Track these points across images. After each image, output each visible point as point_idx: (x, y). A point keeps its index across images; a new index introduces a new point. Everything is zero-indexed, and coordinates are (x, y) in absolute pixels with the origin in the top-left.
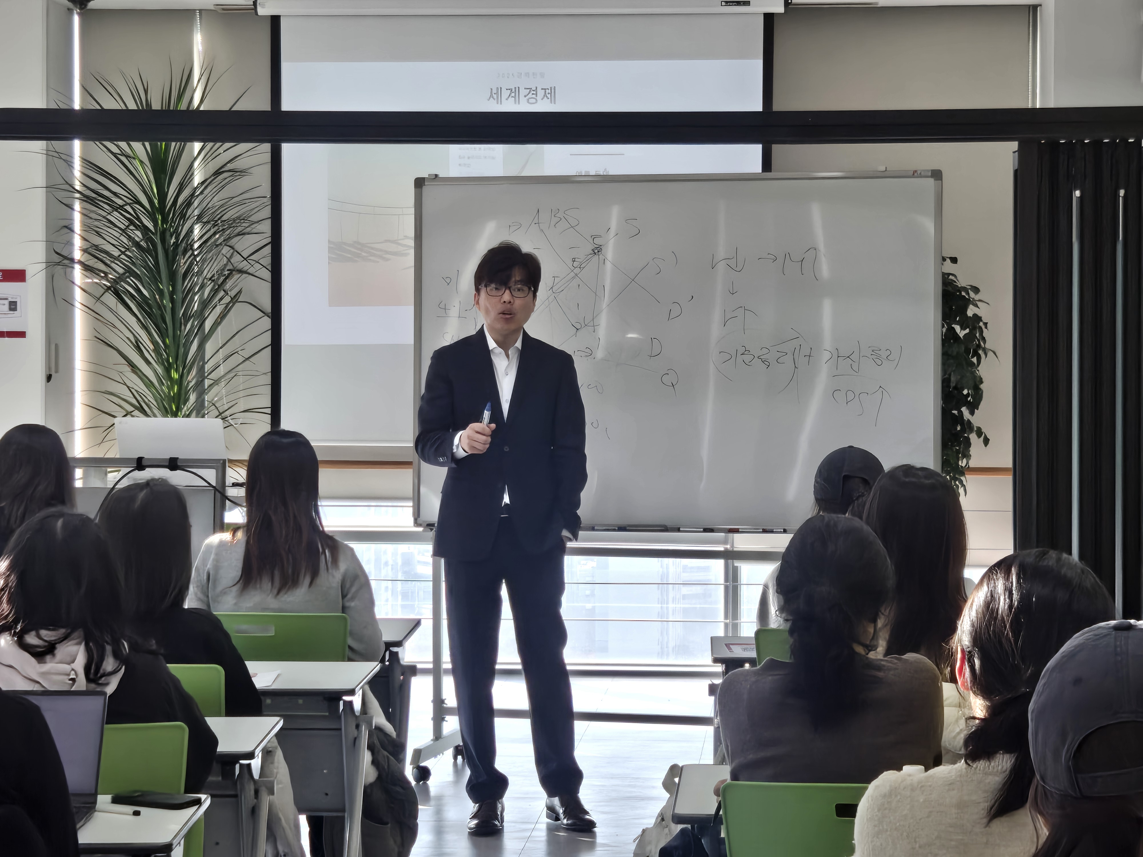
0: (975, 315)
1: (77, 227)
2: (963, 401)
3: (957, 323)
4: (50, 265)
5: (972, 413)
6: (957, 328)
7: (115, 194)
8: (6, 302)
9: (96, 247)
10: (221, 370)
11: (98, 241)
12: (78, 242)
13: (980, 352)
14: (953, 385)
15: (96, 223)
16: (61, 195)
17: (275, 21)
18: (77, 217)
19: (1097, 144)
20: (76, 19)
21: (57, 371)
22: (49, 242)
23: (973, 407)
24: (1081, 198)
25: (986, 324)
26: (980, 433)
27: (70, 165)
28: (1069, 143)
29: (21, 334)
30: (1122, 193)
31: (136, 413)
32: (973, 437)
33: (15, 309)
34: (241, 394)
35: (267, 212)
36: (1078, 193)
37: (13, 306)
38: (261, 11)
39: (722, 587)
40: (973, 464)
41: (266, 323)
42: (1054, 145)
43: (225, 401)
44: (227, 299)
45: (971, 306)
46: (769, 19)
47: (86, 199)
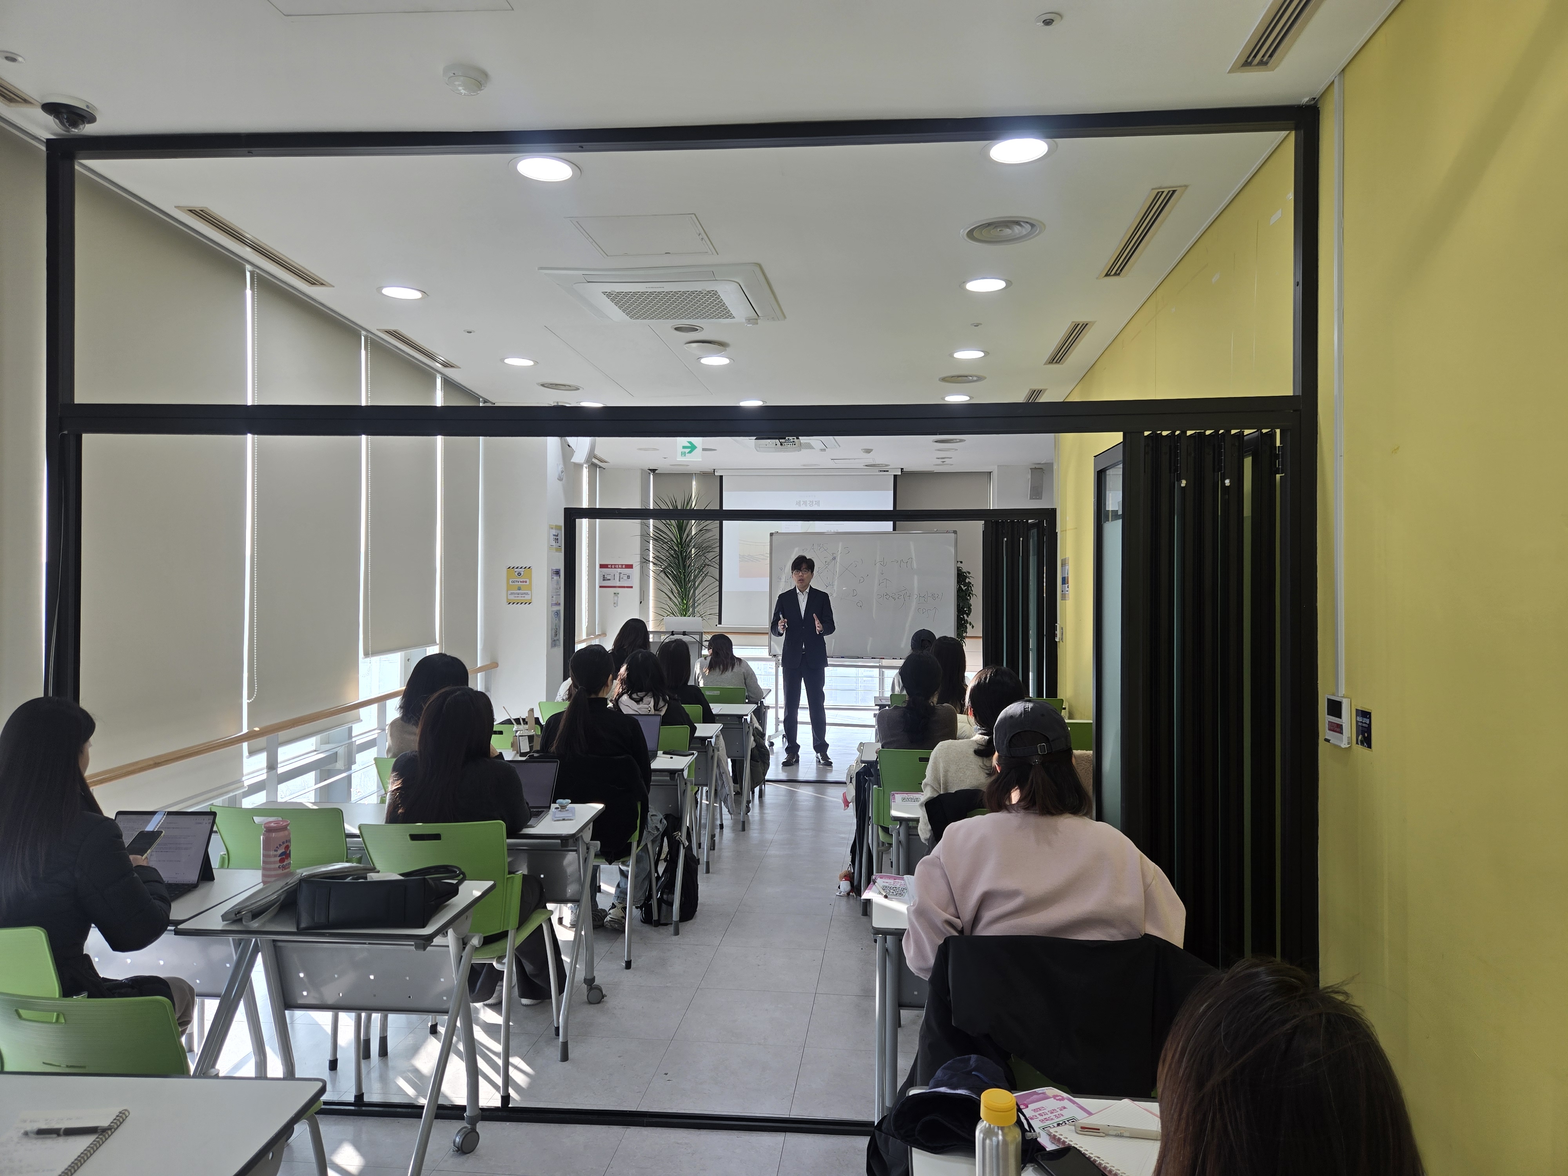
0: (969, 582)
1: (651, 549)
2: (964, 613)
3: (962, 585)
4: (642, 562)
5: (968, 617)
6: (962, 586)
7: (665, 538)
8: (626, 576)
9: (658, 557)
10: (701, 600)
11: (658, 554)
12: (651, 555)
13: (971, 595)
14: (961, 607)
15: (658, 548)
16: (646, 538)
17: (721, 477)
18: (651, 546)
19: (1012, 522)
20: (652, 476)
21: (643, 600)
22: (642, 555)
23: (968, 615)
24: (1006, 541)
25: (973, 585)
26: (970, 624)
27: (649, 527)
28: (1002, 521)
29: (631, 587)
30: (1021, 539)
31: (671, 615)
32: (968, 625)
33: (629, 578)
34: (708, 608)
35: (718, 544)
36: (1005, 539)
37: (628, 577)
38: (716, 474)
39: (878, 678)
40: (967, 635)
41: (717, 583)
42: (997, 522)
43: (702, 611)
44: (704, 575)
45: (967, 579)
46: (895, 476)
47: (654, 539)
